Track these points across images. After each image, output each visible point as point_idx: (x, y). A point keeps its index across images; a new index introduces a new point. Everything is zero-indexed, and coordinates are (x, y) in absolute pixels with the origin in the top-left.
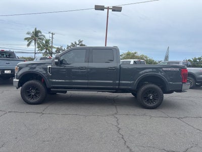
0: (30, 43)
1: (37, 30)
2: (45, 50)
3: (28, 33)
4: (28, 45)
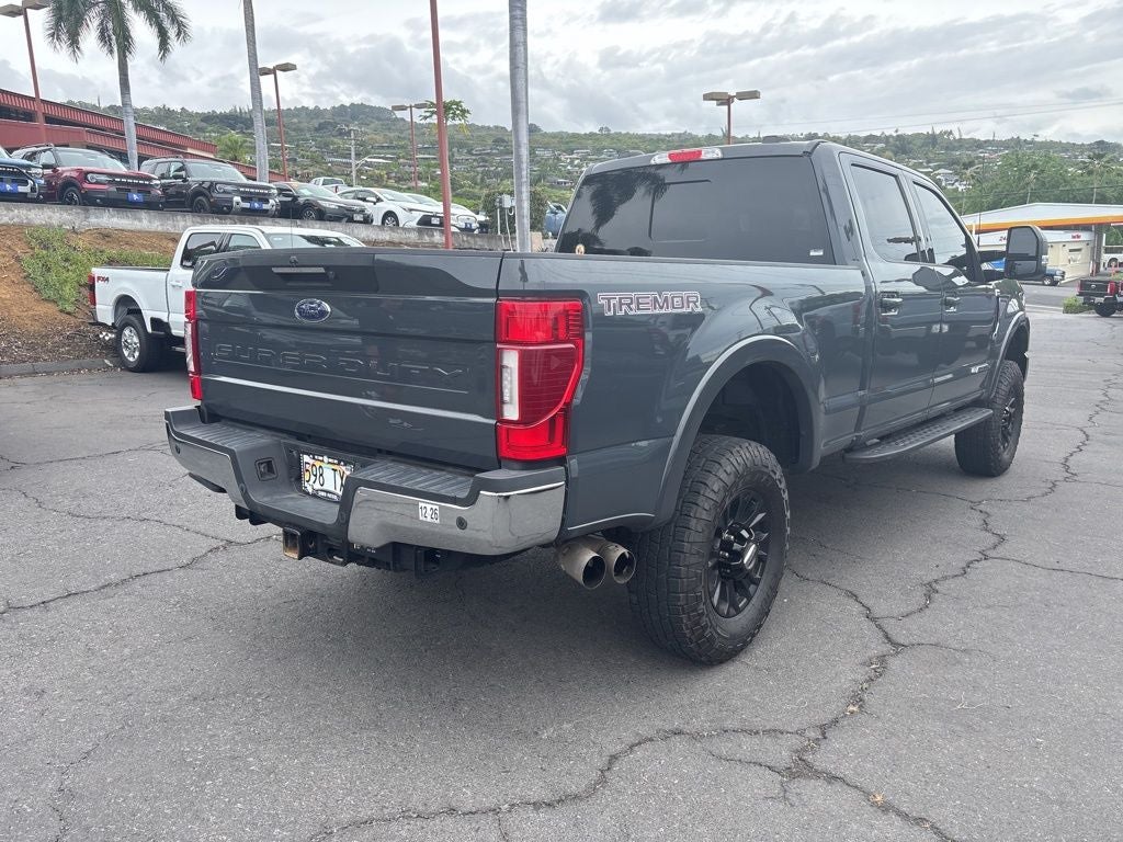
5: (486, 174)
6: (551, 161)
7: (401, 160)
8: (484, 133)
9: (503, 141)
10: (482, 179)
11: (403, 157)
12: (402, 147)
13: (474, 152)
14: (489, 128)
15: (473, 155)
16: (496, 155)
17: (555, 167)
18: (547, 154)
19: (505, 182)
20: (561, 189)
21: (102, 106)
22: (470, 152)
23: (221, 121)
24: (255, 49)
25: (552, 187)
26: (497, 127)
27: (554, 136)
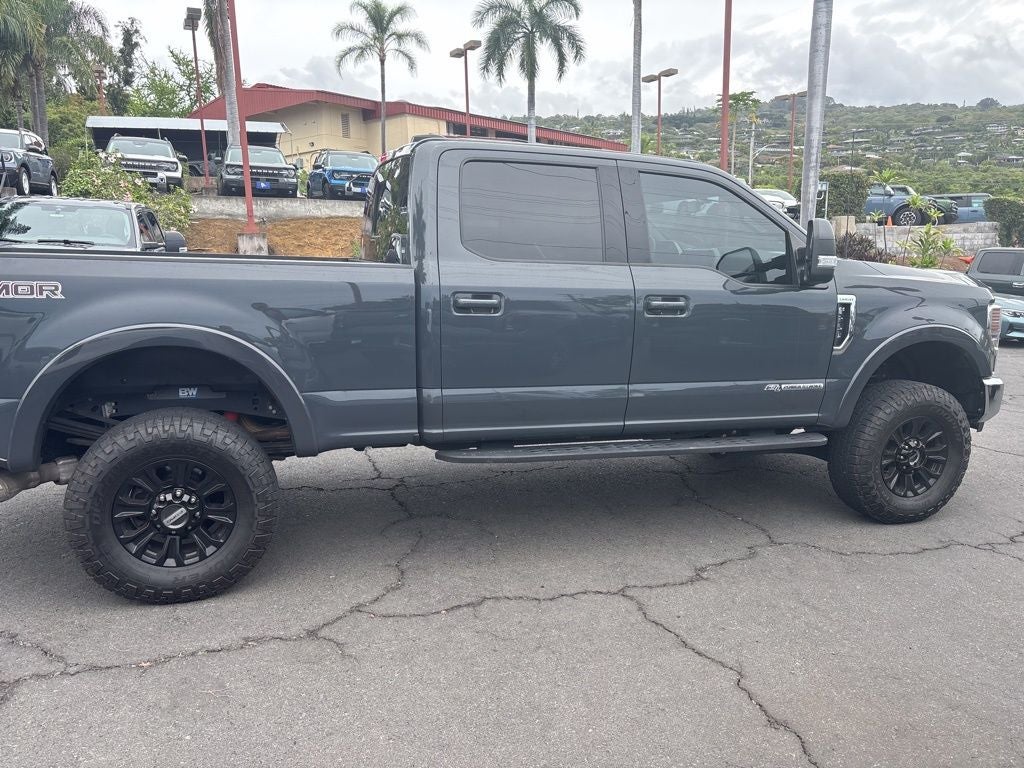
5: (923, 155)
6: (1003, 138)
7: (831, 146)
8: (929, 112)
9: (949, 119)
10: (917, 160)
11: (833, 143)
12: (835, 133)
13: (913, 132)
14: (936, 106)
15: (912, 135)
16: (939, 134)
17: (1008, 143)
18: (1001, 129)
19: (942, 162)
20: (1011, 166)
21: (580, 117)
22: (908, 133)
23: (670, 122)
24: (639, 59)
25: (1000, 164)
26: (945, 105)
27: (1013, 109)
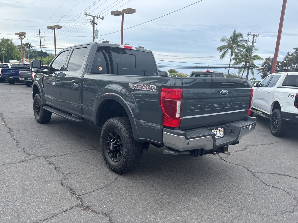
0: (224, 53)
1: (237, 33)
2: (244, 63)
3: (223, 40)
4: (222, 56)
